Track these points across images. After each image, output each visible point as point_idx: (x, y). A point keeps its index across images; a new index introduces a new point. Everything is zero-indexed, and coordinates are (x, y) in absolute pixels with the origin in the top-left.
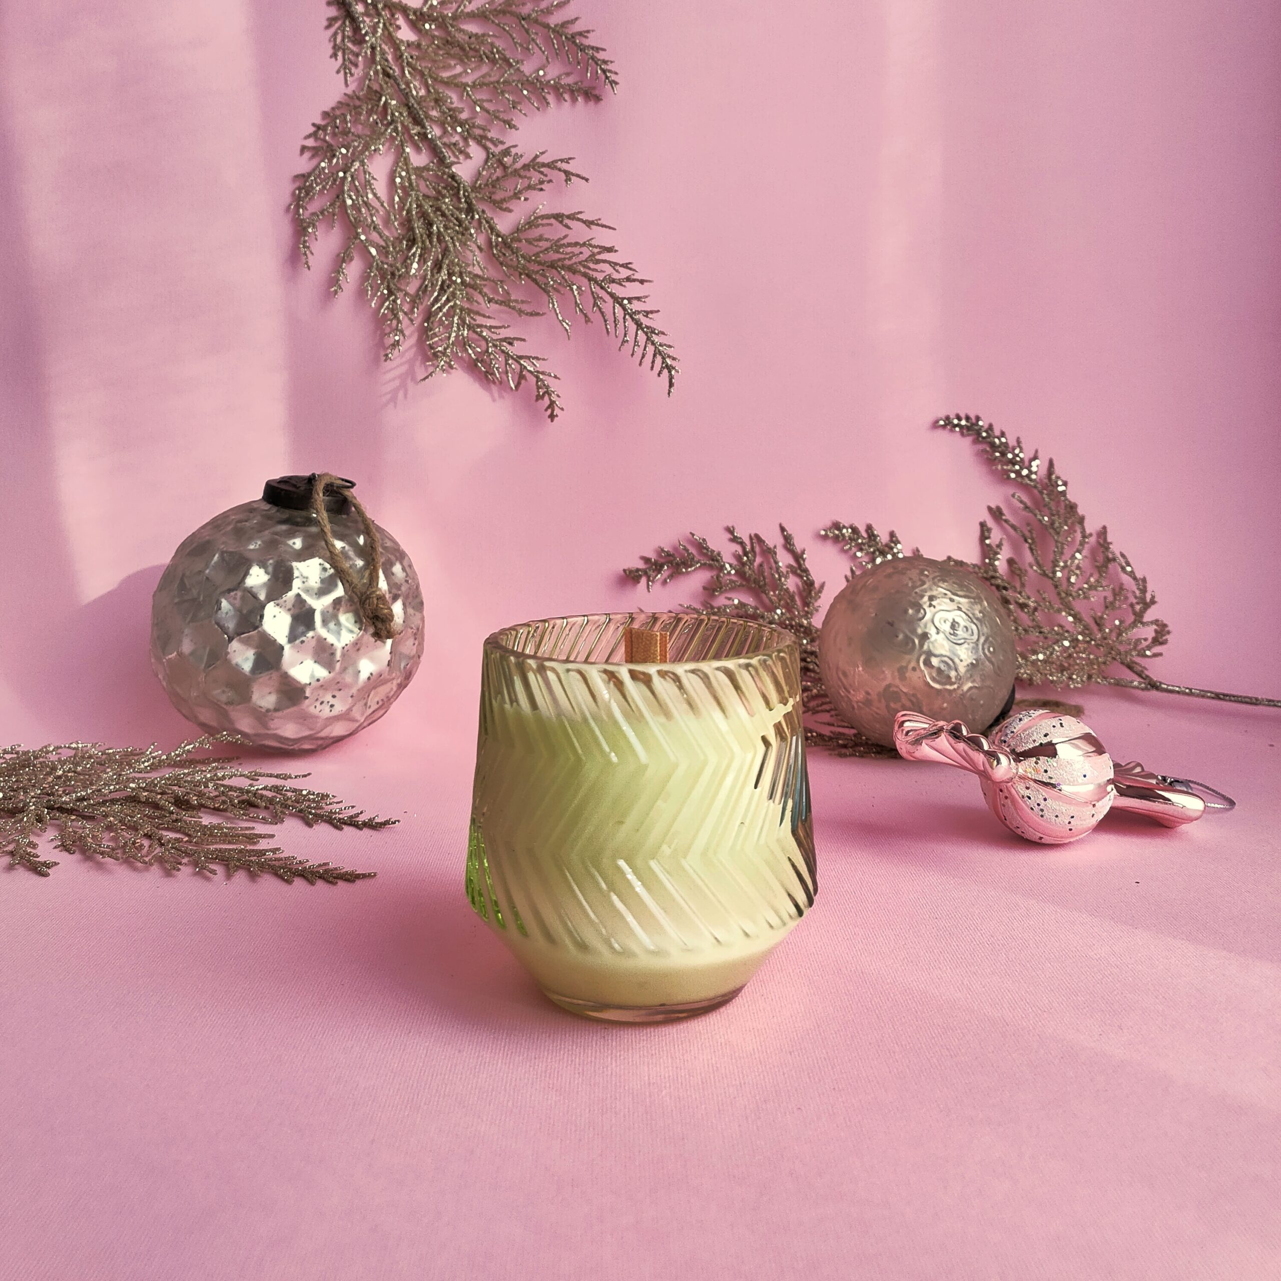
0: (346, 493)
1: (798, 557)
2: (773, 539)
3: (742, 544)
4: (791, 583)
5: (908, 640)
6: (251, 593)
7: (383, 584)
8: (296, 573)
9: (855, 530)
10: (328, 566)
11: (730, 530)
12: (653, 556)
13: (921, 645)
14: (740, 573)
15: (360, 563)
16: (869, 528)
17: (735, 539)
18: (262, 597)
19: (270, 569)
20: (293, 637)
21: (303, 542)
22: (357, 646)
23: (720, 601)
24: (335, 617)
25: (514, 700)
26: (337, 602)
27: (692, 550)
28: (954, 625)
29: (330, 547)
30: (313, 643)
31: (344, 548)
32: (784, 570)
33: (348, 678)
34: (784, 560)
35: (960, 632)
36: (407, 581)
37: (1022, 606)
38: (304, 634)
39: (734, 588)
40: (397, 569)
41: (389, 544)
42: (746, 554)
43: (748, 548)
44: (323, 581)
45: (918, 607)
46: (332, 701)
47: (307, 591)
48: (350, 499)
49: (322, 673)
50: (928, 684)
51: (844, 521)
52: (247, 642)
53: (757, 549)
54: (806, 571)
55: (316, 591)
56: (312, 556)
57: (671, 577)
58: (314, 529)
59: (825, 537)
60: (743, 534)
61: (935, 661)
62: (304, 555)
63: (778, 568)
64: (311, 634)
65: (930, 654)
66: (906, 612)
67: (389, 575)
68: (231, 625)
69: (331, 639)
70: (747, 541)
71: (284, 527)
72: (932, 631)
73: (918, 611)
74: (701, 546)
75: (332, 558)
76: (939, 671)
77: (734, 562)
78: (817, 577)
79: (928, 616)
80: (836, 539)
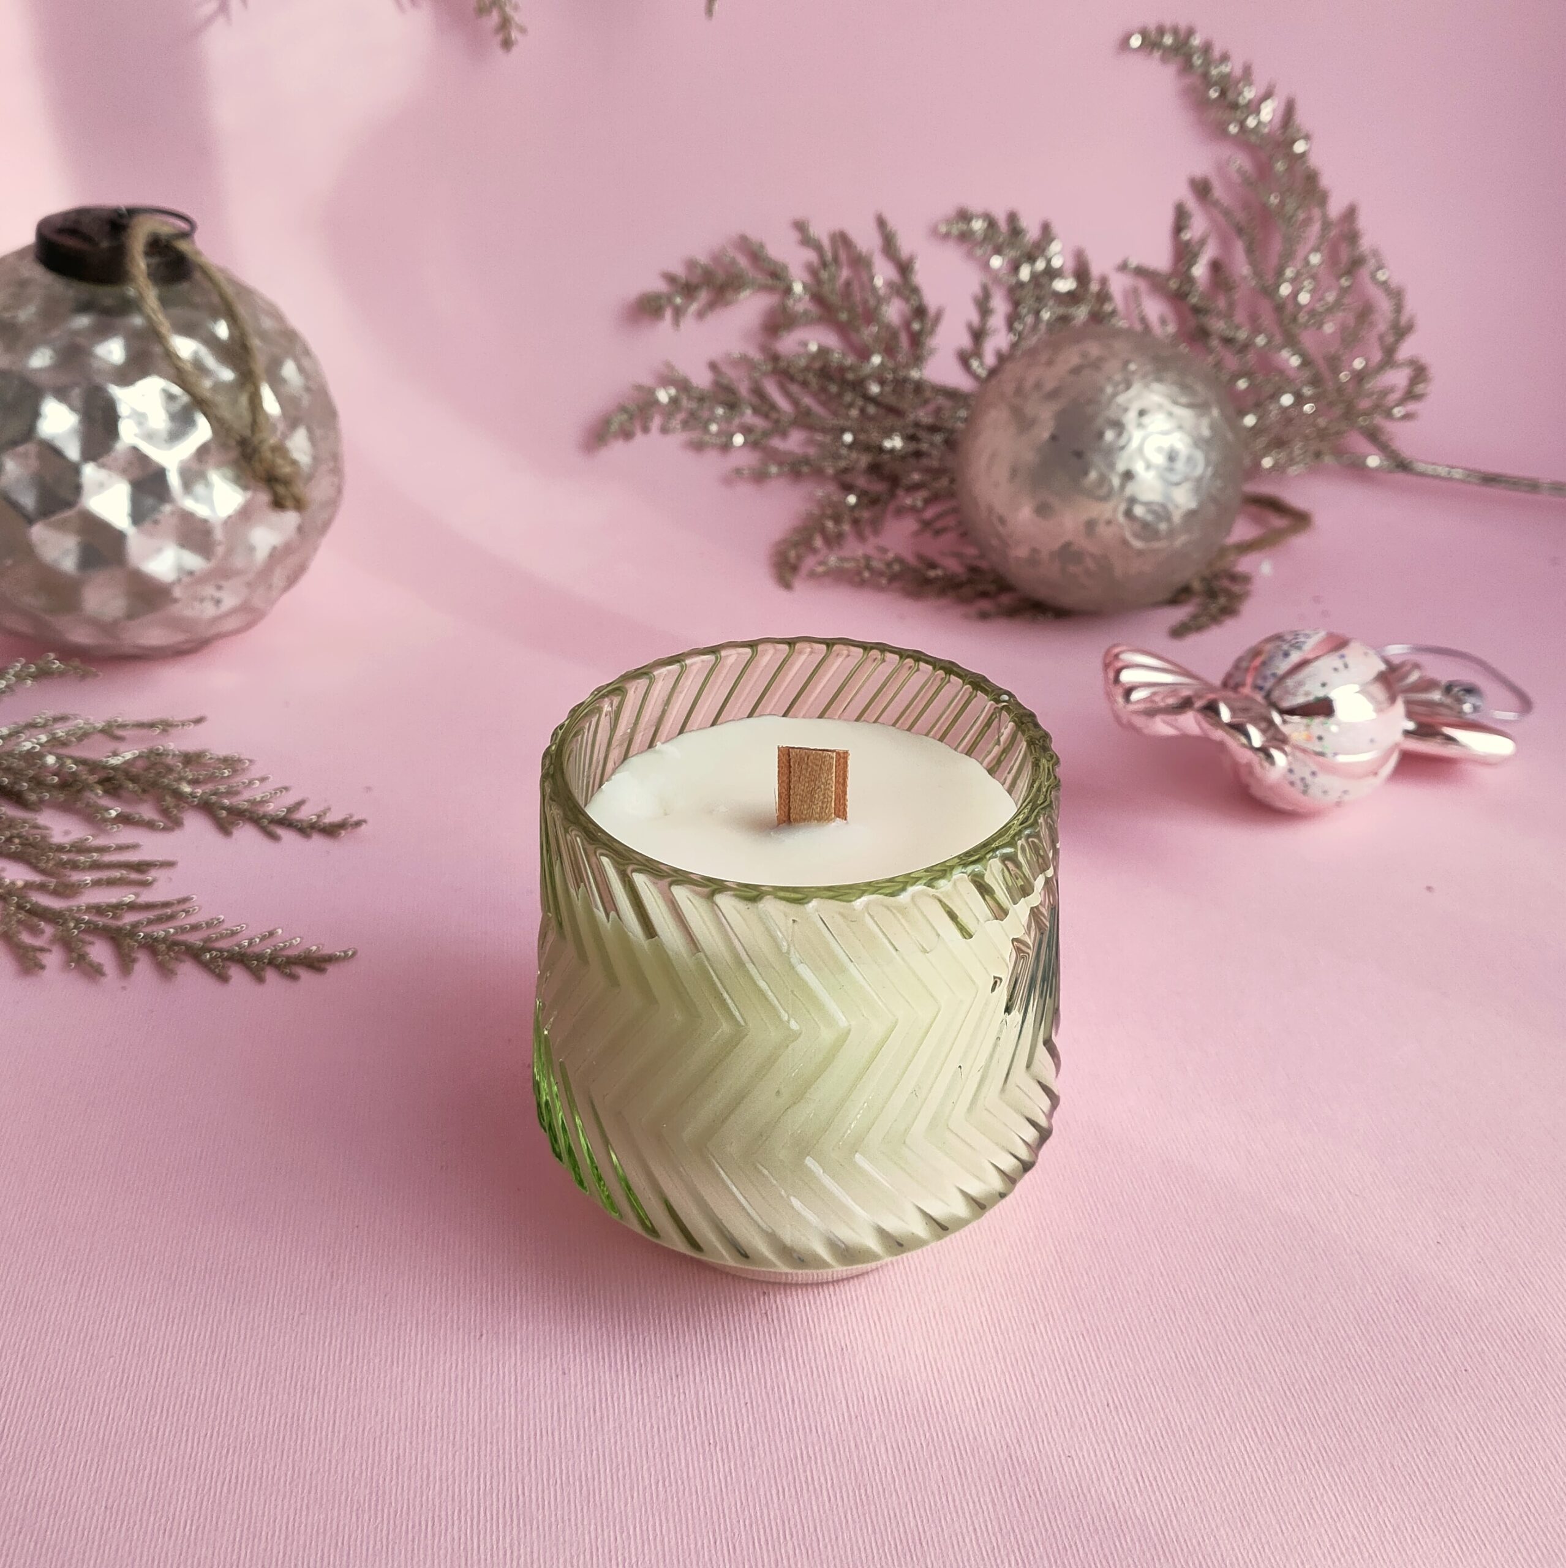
0: (183, 246)
1: (905, 268)
2: (867, 241)
3: (818, 247)
4: (894, 312)
5: (1103, 479)
6: (51, 451)
7: (270, 404)
8: (123, 409)
9: (992, 223)
10: (176, 390)
11: (800, 227)
12: (679, 271)
13: (1123, 487)
14: (818, 298)
15: (227, 375)
16: (1012, 218)
17: (807, 240)
18: (73, 452)
19: (78, 403)
20: (138, 516)
21: (128, 348)
22: (245, 514)
23: (789, 344)
24: (201, 476)
25: (610, 904)
26: (203, 452)
27: (743, 262)
28: (1172, 457)
29: (170, 356)
30: (174, 521)
31: (196, 353)
32: (882, 292)
33: (239, 561)
34: (883, 275)
35: (1180, 465)
36: (308, 389)
37: (1228, 341)
38: (154, 509)
39: (807, 320)
40: (289, 370)
41: (267, 323)
42: (824, 265)
43: (829, 255)
44: (173, 417)
45: (1119, 426)
46: (217, 594)
47: (150, 437)
48: (191, 256)
49: (193, 561)
50: (1125, 542)
51: (975, 206)
52: (61, 527)
53: (843, 256)
54: (915, 290)
55: (165, 435)
56: (144, 373)
57: (712, 305)
58: (138, 321)
59: (947, 236)
60: (821, 231)
61: (1139, 511)
62: (128, 374)
63: (874, 289)
64: (167, 508)
65: (1132, 501)
66: (1101, 435)
67: (277, 384)
68: (28, 500)
69: (201, 510)
70: (826, 243)
71: (83, 321)
72: (1139, 468)
73: (1120, 434)
74: (756, 255)
75: (179, 374)
76: (1145, 525)
77: (807, 278)
78: (932, 299)
79: (1135, 444)
80: (965, 237)
